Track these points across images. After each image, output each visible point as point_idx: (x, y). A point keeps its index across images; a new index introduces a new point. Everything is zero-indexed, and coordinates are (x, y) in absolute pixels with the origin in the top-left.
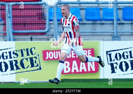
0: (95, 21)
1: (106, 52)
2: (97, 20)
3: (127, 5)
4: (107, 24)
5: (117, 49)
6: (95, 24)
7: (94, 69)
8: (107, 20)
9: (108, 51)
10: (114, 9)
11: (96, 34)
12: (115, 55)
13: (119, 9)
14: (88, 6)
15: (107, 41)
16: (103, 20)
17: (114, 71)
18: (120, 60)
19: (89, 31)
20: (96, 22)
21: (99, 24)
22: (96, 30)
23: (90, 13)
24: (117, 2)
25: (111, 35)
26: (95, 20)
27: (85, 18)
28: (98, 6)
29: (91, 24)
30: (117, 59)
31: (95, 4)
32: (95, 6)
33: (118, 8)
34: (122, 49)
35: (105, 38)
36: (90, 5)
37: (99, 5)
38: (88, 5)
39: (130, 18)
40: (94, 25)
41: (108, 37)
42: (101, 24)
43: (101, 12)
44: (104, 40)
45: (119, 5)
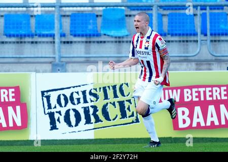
0: (21, 38)
1: (41, 93)
2: (25, 36)
3: (79, 9)
4: (44, 42)
5: (60, 88)
6: (21, 42)
7: (19, 124)
8: (44, 36)
9: (45, 91)
10: (56, 16)
11: (24, 60)
12: (56, 98)
13: (64, 16)
14: (10, 12)
15: (43, 72)
16: (36, 35)
17: (56, 126)
18: (65, 106)
19: (11, 56)
20: (23, 40)
21: (29, 42)
22: (22, 54)
23: (14, 24)
24: (61, 3)
25: (51, 63)
26: (21, 36)
27: (4, 32)
28: (27, 11)
29: (14, 42)
30: (61, 105)
31: (22, 7)
32: (22, 11)
33: (63, 14)
34: (70, 88)
35: (38, 67)
36: (13, 9)
37: (29, 9)
38: (9, 9)
39: (84, 33)
40: (19, 45)
41: (45, 65)
42: (32, 42)
43: (33, 21)
44: (37, 71)
45: (64, 8)
